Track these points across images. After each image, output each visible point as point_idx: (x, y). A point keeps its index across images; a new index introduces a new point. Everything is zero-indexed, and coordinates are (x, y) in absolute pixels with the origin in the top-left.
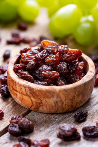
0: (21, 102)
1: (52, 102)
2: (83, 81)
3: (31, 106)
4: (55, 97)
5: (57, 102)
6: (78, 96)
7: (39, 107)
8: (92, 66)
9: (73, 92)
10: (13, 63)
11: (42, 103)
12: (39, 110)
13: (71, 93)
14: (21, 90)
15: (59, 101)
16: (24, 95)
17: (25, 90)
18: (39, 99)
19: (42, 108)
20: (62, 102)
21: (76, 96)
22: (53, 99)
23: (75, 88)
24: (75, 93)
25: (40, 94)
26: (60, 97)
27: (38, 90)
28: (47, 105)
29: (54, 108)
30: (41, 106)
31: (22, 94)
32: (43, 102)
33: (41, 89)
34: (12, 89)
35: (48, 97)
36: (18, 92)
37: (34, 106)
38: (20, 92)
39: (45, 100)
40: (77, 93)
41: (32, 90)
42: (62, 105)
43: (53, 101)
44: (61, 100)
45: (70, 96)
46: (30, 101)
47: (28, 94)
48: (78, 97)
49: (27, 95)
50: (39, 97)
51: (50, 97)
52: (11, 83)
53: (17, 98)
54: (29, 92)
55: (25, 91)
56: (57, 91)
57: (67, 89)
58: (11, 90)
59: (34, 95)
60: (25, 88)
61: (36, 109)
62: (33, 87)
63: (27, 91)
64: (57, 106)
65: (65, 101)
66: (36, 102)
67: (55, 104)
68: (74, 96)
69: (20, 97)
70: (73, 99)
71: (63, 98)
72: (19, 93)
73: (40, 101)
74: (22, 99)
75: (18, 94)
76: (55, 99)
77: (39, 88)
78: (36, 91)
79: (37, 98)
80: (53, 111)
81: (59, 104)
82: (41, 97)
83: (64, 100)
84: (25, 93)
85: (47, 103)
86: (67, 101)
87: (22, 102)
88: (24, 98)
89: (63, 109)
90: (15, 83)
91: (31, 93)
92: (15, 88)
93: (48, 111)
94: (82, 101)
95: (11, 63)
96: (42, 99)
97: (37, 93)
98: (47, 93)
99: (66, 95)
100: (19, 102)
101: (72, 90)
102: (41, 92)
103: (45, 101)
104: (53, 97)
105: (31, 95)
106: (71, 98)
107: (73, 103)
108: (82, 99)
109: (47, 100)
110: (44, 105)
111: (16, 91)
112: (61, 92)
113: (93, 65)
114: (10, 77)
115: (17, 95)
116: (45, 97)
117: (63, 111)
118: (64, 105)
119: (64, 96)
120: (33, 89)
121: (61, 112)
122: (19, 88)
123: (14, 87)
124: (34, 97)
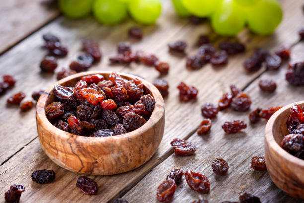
0: (64, 164)
1: (112, 159)
2: (151, 123)
3: (80, 168)
4: (116, 152)
5: (119, 159)
6: (147, 145)
7: (93, 168)
8: (158, 97)
9: (139, 141)
10: (42, 108)
11: (97, 162)
12: (93, 173)
13: (137, 143)
14: (63, 147)
15: (122, 156)
16: (69, 154)
17: (71, 147)
18: (93, 157)
19: (98, 170)
20: (125, 157)
21: (144, 145)
22: (112, 155)
23: (142, 135)
24: (143, 142)
25: (94, 151)
26: (123, 151)
27: (90, 146)
28: (105, 165)
29: (115, 168)
30: (96, 167)
31: (65, 153)
32: (99, 161)
33: (94, 144)
34: (48, 146)
35: (105, 154)
36: (59, 150)
37: (86, 167)
38: (63, 150)
39: (102, 158)
40: (145, 141)
41: (81, 146)
42: (126, 162)
43: (113, 157)
44: (125, 155)
45: (136, 147)
46: (80, 162)
47: (76, 152)
48: (147, 147)
49: (73, 154)
50: (92, 155)
51: (109, 153)
52: (47, 138)
53: (57, 158)
54: (77, 149)
55: (70, 149)
56: (118, 143)
57: (131, 139)
58: (47, 148)
59: (84, 153)
60: (70, 144)
61: (89, 172)
62: (82, 142)
63: (73, 148)
64: (118, 164)
65: (130, 155)
66: (88, 163)
67: (116, 162)
68: (141, 147)
69: (63, 158)
70: (140, 151)
71: (127, 151)
72: (62, 152)
73: (94, 161)
74: (66, 160)
75: (59, 153)
76: (115, 155)
77: (91, 142)
78: (87, 147)
79: (89, 156)
80: (114, 171)
81: (122, 161)
82: (95, 155)
83: (128, 155)
84: (70, 151)
85: (104, 162)
86: (132, 155)
87: (66, 164)
88: (70, 158)
89: (128, 167)
90: (52, 138)
91: (80, 151)
92: (54, 146)
93: (107, 172)
94: (152, 150)
95: (40, 107)
96: (96, 158)
97: (90, 150)
98: (104, 148)
99: (131, 147)
100: (61, 165)
101: (138, 138)
102: (95, 148)
103: (101, 160)
104: (113, 152)
105: (80, 153)
106: (138, 150)
107: (140, 156)
108: (152, 148)
109: (105, 157)
110: (101, 165)
111: (56, 149)
112: (124, 144)
113: (160, 96)
114: (43, 130)
115: (57, 154)
116: (101, 154)
117: (128, 170)
118: (129, 161)
119: (128, 149)
120: (83, 144)
121: (125, 171)
122: (60, 146)
123: (52, 144)
124: (84, 155)
